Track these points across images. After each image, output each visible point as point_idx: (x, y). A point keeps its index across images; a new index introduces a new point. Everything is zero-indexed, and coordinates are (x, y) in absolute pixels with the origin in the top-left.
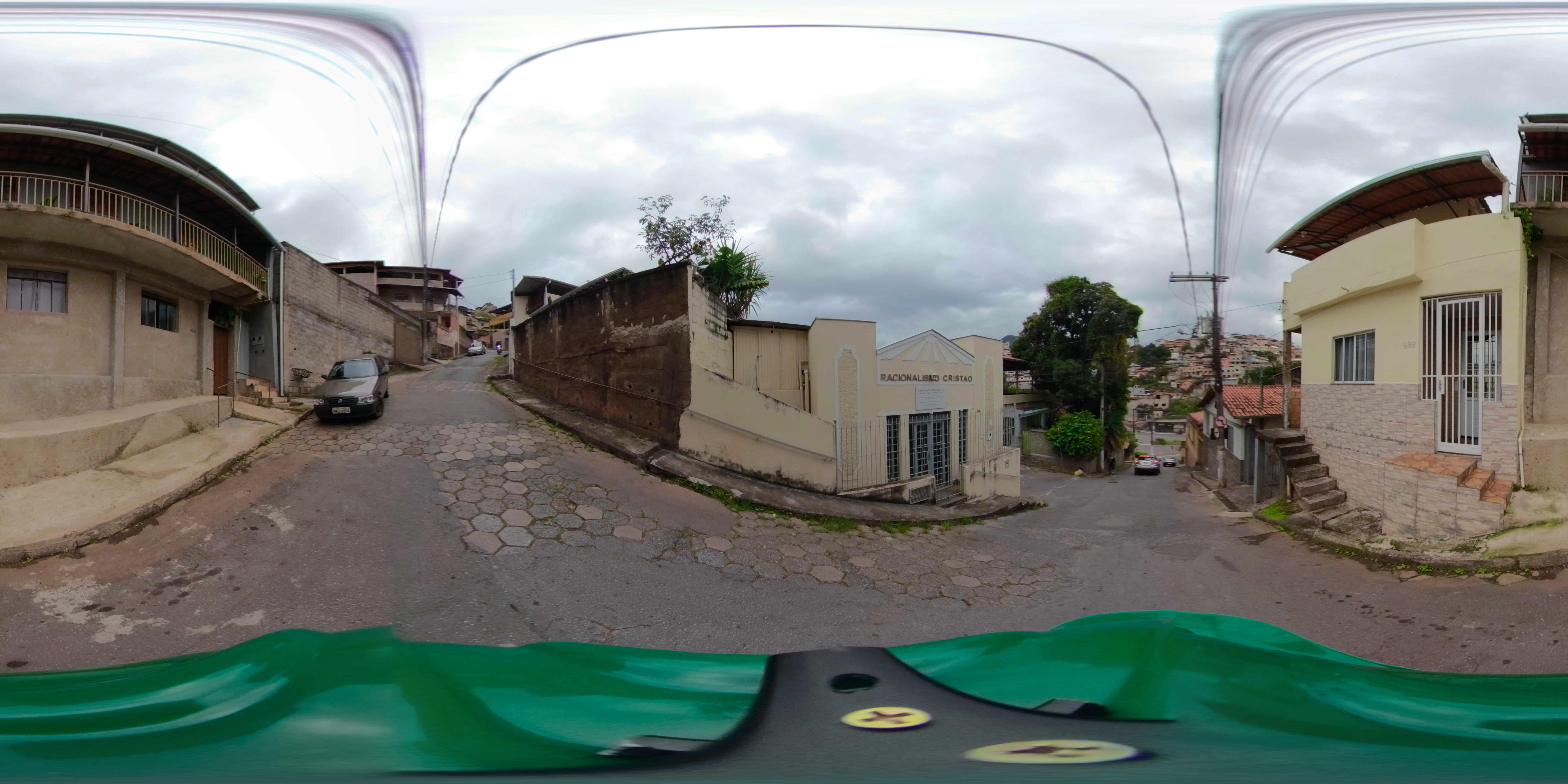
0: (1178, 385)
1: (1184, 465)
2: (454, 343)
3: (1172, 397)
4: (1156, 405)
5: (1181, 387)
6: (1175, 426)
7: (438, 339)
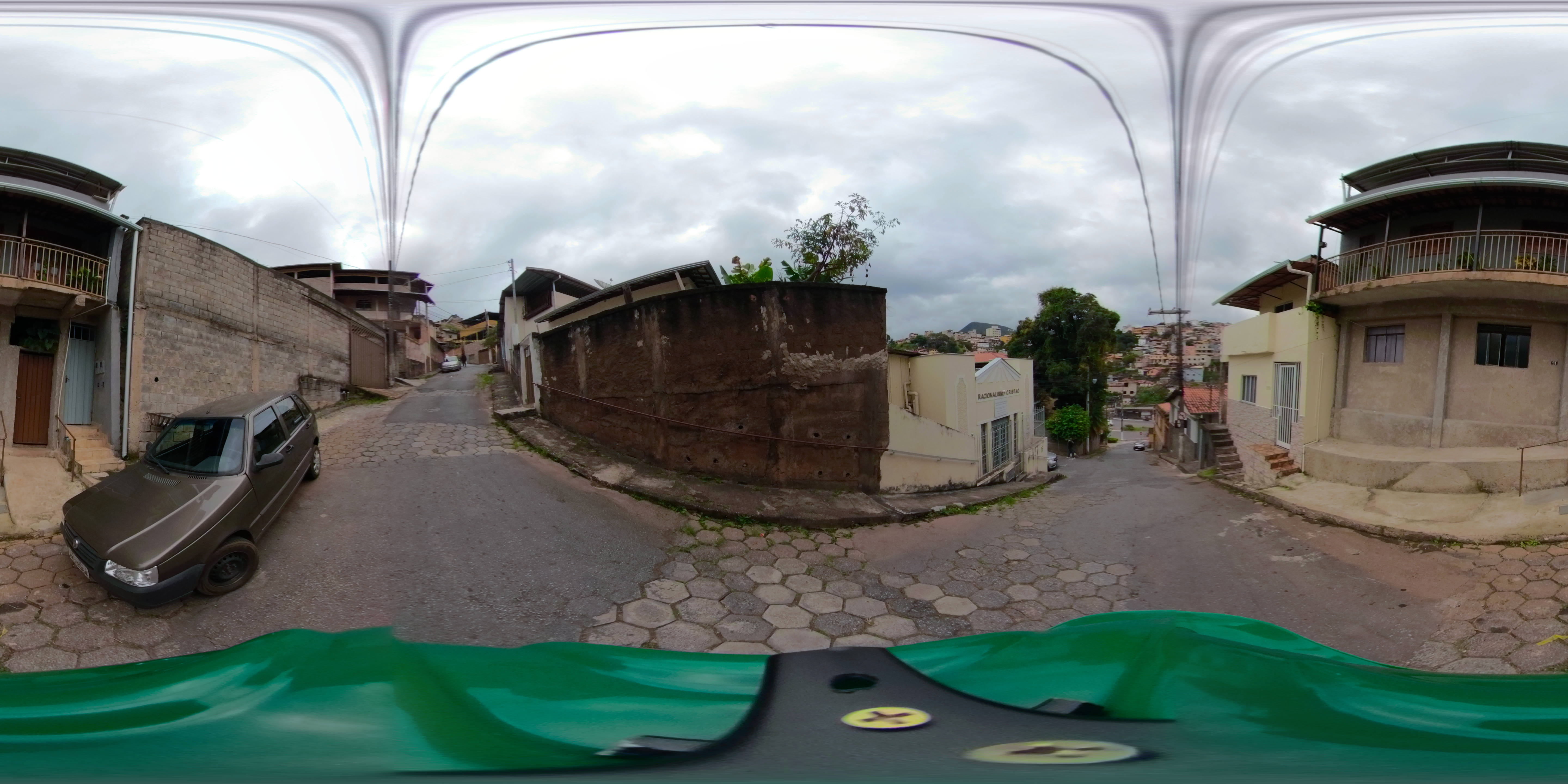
0: (1145, 373)
1: (1152, 449)
2: (426, 358)
3: (1139, 384)
4: (1125, 392)
5: (1148, 374)
6: (1143, 414)
7: (407, 354)
